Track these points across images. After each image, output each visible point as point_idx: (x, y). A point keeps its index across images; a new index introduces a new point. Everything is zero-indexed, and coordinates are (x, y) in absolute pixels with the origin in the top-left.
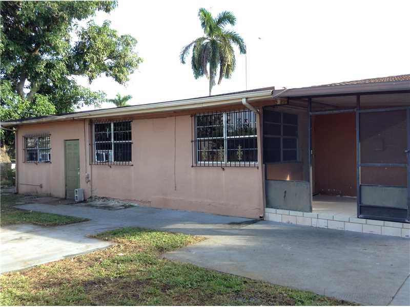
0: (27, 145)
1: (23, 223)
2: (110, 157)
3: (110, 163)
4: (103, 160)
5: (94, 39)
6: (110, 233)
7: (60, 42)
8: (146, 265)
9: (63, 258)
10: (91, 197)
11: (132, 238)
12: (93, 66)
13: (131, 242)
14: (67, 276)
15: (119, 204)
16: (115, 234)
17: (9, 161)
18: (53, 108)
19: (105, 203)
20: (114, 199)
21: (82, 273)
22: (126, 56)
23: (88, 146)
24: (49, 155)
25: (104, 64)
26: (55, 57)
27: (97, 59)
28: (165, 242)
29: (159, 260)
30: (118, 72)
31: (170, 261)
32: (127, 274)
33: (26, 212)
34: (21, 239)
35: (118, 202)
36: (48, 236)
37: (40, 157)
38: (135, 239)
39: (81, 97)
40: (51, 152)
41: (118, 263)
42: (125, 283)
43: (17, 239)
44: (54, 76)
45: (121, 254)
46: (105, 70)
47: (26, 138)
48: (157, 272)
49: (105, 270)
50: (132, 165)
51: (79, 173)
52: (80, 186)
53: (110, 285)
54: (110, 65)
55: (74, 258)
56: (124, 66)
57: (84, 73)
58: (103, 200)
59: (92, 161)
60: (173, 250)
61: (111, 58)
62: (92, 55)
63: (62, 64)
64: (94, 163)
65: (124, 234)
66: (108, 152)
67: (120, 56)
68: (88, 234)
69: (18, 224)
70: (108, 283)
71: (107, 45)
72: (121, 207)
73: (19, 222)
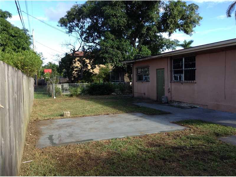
0: (138, 72)
1: (138, 112)
2: (182, 78)
3: (182, 82)
4: (178, 80)
5: (173, 10)
6: (184, 121)
7: (154, 14)
8: (208, 143)
9: (159, 132)
10: (171, 101)
11: (198, 126)
12: (172, 26)
13: (197, 128)
14: (163, 142)
15: (187, 106)
16: (187, 123)
17: (129, 81)
18: (150, 52)
19: (179, 104)
20: (184, 103)
21: (171, 142)
22: (191, 17)
23: (169, 72)
24: (149, 77)
25: (178, 24)
26: (151, 24)
27: (174, 21)
28: (220, 130)
29: (217, 141)
30: (186, 27)
31: (224, 142)
32: (197, 146)
33: (139, 107)
34: (137, 120)
35: (187, 104)
36: (150, 120)
37: (144, 79)
38: (200, 127)
39: (165, 45)
40: (149, 76)
41: (191, 139)
42: (196, 151)
43: (135, 120)
44: (151, 34)
45: (192, 134)
46: (178, 27)
47: (137, 69)
48: (216, 148)
49: (184, 142)
50: (196, 83)
51: (164, 87)
52: (164, 94)
53: (187, 151)
54: (181, 23)
55: (165, 133)
56: (190, 23)
57: (166, 30)
58: (178, 103)
59: (172, 81)
60: (226, 136)
61: (182, 20)
62: (171, 19)
63: (155, 27)
64: (172, 82)
65: (193, 123)
66: (181, 75)
67: (188, 17)
68: (172, 121)
69: (135, 112)
70: (186, 150)
71: (180, 12)
72: (189, 108)
73: (135, 111)
